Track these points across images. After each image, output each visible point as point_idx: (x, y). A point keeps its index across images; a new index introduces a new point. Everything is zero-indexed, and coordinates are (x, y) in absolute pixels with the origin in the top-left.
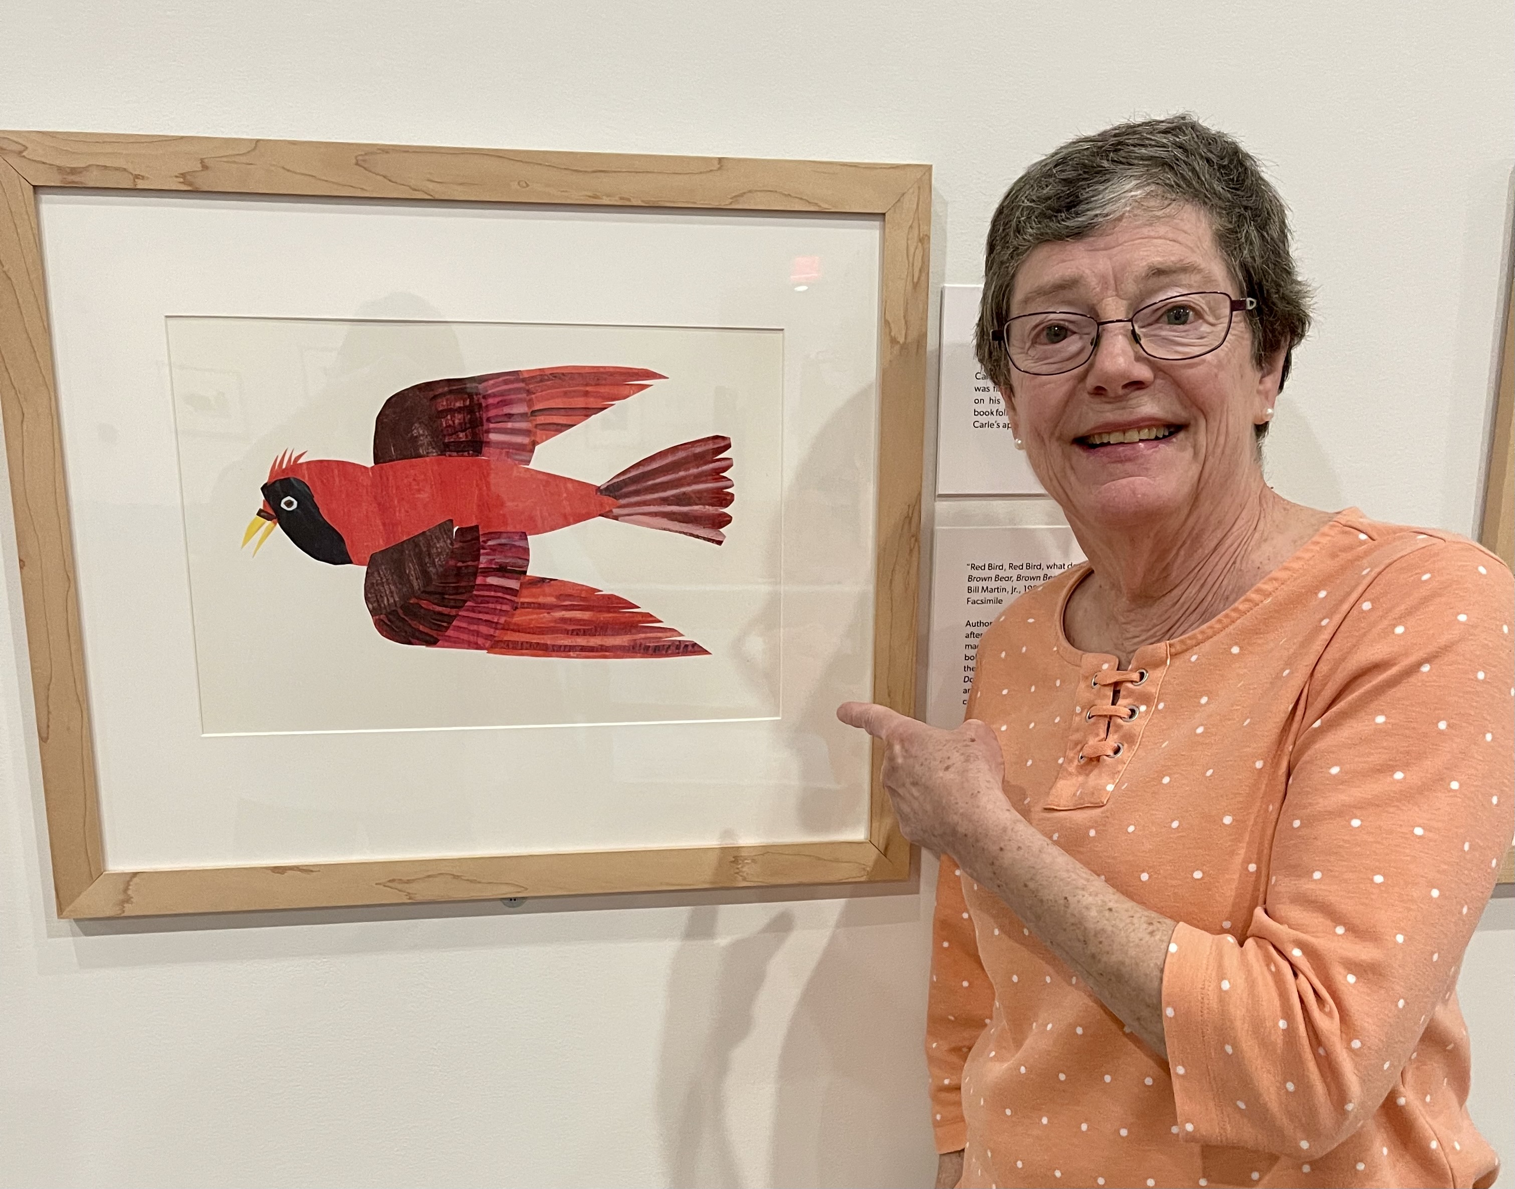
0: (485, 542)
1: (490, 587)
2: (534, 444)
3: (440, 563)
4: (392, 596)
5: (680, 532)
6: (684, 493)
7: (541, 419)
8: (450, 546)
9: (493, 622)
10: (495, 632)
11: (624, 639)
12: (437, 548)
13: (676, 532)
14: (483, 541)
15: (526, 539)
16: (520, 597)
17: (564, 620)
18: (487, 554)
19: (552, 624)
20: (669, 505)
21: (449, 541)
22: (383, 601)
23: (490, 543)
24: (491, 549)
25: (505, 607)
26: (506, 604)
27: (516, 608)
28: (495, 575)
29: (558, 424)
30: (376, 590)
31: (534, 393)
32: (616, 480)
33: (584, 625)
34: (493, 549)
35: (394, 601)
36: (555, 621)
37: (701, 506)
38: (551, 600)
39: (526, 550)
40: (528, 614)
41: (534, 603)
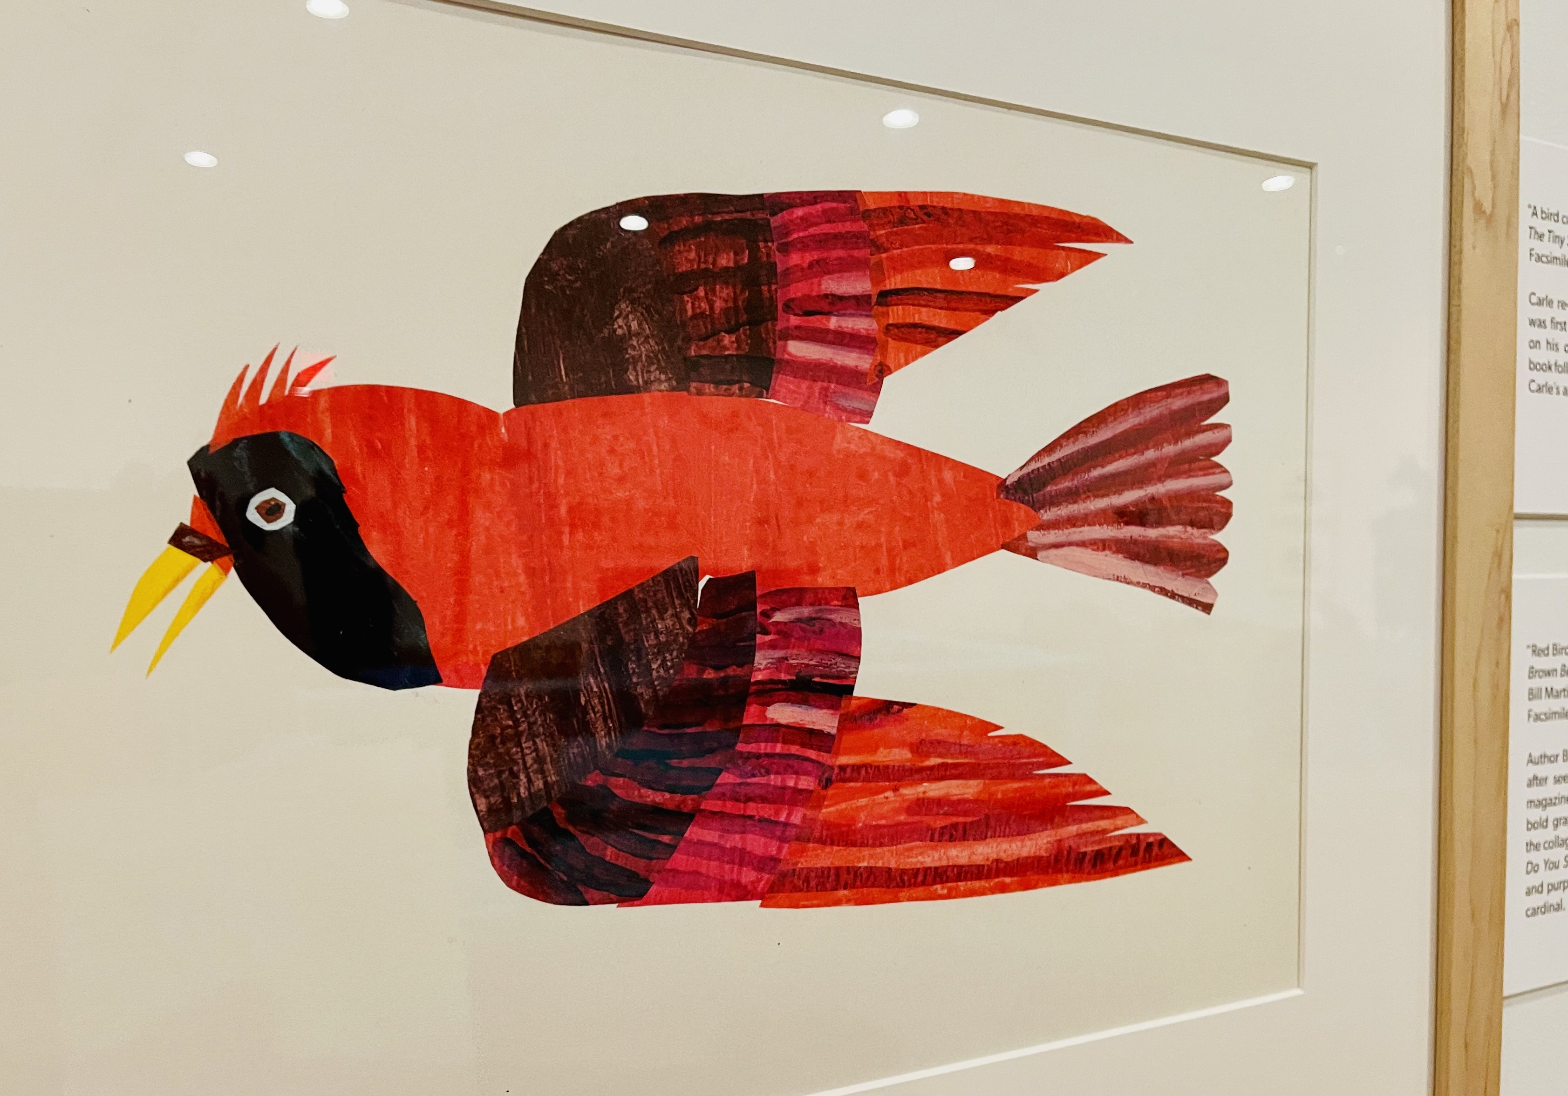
0: (767, 615)
1: (777, 730)
2: (883, 371)
3: (662, 671)
4: (542, 771)
5: (1144, 586)
6: (1153, 499)
7: (898, 314)
8: (690, 629)
9: (777, 823)
10: (780, 849)
11: (1040, 842)
12: (657, 634)
13: (1138, 584)
14: (763, 613)
15: (856, 606)
16: (837, 754)
17: (922, 805)
18: (773, 646)
19: (902, 818)
20: (1127, 523)
21: (686, 615)
22: (516, 787)
23: (779, 617)
24: (778, 633)
25: (806, 783)
26: (807, 773)
27: (827, 784)
28: (786, 700)
29: (929, 328)
30: (499, 756)
31: (886, 250)
32: (1034, 466)
33: (966, 814)
34: (784, 632)
35: (546, 783)
36: (909, 810)
37: (1179, 528)
38: (899, 756)
39: (855, 635)
40: (853, 795)
41: (866, 766)
